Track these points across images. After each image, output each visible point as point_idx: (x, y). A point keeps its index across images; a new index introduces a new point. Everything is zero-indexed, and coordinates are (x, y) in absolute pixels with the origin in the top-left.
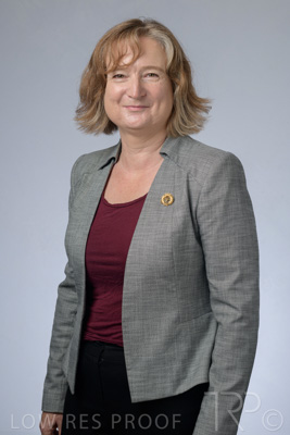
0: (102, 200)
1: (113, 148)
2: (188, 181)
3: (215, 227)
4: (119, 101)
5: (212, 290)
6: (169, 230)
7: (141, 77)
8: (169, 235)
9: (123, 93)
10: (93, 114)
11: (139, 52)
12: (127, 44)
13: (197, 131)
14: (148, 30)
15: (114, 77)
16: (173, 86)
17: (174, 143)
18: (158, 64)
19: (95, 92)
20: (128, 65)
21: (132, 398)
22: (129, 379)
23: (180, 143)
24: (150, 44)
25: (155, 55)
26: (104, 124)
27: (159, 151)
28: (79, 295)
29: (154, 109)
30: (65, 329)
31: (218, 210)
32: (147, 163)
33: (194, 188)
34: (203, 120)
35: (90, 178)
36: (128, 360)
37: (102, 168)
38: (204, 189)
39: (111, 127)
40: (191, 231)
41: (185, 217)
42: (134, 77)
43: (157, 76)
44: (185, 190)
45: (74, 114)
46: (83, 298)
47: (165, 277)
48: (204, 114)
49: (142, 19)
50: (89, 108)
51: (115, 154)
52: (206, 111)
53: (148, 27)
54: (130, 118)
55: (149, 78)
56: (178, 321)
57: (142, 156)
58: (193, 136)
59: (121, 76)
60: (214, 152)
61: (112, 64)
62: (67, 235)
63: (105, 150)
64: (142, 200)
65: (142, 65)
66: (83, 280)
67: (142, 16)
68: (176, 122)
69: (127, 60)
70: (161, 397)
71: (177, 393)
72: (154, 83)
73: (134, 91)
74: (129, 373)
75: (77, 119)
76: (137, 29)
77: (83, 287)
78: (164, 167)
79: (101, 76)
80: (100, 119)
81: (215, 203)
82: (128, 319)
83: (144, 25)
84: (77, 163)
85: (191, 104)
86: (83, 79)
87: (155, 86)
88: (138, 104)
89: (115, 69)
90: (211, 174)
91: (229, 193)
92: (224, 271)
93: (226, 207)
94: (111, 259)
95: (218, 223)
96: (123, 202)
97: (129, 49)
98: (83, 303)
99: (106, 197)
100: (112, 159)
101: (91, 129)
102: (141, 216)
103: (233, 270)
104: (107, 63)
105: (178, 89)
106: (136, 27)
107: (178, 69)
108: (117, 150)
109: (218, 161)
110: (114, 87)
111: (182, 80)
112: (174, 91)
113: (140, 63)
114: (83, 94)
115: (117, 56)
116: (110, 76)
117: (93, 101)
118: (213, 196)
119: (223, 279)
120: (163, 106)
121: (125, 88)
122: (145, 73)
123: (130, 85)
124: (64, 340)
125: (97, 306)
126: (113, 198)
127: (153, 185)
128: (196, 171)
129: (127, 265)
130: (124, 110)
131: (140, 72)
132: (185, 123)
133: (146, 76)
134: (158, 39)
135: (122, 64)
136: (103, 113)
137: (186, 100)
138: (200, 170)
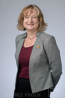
2: (43, 43)
4: (26, 23)
7: (32, 18)
9: (28, 21)
10: (21, 26)
11: (32, 12)
12: (29, 10)
13: (44, 31)
14: (34, 7)
15: (26, 18)
16: (39, 20)
17: (39, 33)
18: (36, 15)
19: (21, 21)
20: (29, 15)
23: (40, 33)
24: (34, 11)
25: (35, 13)
26: (23, 29)
27: (36, 35)
29: (35, 25)
32: (33, 38)
34: (46, 28)
39: (25, 29)
42: (30, 18)
43: (35, 18)
44: (42, 45)
48: (46, 27)
50: (20, 25)
51: (26, 36)
52: (47, 26)
54: (29, 27)
55: (34, 18)
57: (32, 36)
59: (27, 18)
60: (49, 35)
68: (40, 29)
69: (29, 14)
73: (30, 21)
75: (17, 27)
76: (31, 7)
78: (37, 39)
79: (23, 17)
80: (22, 27)
83: (33, 6)
85: (43, 25)
86: (19, 18)
87: (35, 20)
89: (26, 16)
97: (29, 12)
101: (20, 29)
104: (24, 15)
105: (40, 21)
106: (31, 6)
107: (40, 17)
109: (49, 38)
110: (26, 20)
111: (41, 19)
112: (39, 21)
113: (32, 15)
114: (19, 21)
115: (26, 13)
116: (25, 18)
117: (21, 23)
122: (33, 17)
127: (35, 43)
130: (27, 25)
131: (32, 17)
132: (42, 29)
133: (33, 18)
134: (36, 9)
135: (27, 15)
136: (23, 26)
137: (42, 24)
138: (46, 40)
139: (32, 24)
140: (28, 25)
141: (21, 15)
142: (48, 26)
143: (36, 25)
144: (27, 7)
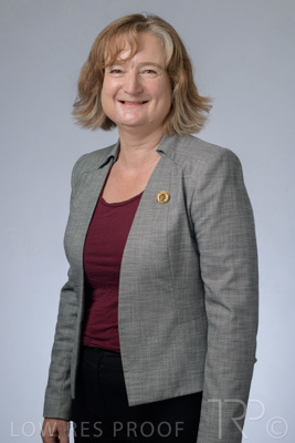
0: (100, 200)
2: (183, 178)
3: (209, 226)
4: (114, 97)
5: (206, 289)
6: (164, 230)
7: (138, 74)
8: (164, 235)
9: (119, 88)
10: (90, 109)
11: (138, 47)
12: (125, 40)
13: (197, 131)
15: (112, 72)
16: (172, 84)
17: (171, 140)
18: (157, 61)
19: (92, 86)
20: (125, 60)
21: (130, 401)
22: (127, 381)
23: (177, 140)
24: (149, 39)
25: (153, 51)
26: (101, 120)
27: (156, 148)
28: (78, 297)
29: (151, 105)
30: (66, 332)
31: (212, 207)
32: (144, 161)
33: (189, 186)
34: (203, 119)
35: (89, 178)
36: (125, 362)
37: (102, 167)
38: (198, 186)
39: (108, 124)
40: (186, 230)
41: (180, 215)
42: (131, 72)
43: (155, 72)
44: (180, 188)
45: (72, 109)
46: (81, 300)
47: (161, 277)
48: (204, 113)
49: (145, 15)
51: (113, 153)
52: (207, 110)
54: (126, 114)
55: (146, 75)
56: (176, 322)
57: (140, 153)
59: (119, 71)
60: (210, 148)
61: (109, 59)
62: (66, 236)
64: (138, 198)
65: (140, 61)
66: (82, 282)
69: (124, 55)
70: (159, 399)
71: (176, 395)
72: (151, 80)
73: (130, 87)
74: (126, 375)
75: (74, 113)
77: (81, 289)
78: (161, 164)
79: (99, 71)
80: (97, 115)
81: (209, 201)
82: (124, 320)
84: (78, 163)
85: (191, 103)
86: (82, 73)
87: (152, 83)
88: (132, 99)
89: (112, 64)
91: (223, 190)
92: (218, 270)
93: (220, 204)
94: (107, 259)
95: (212, 221)
96: (120, 201)
97: (128, 46)
98: (81, 305)
99: (104, 197)
100: (111, 158)
101: (88, 124)
102: (137, 215)
103: (226, 270)
104: (105, 57)
105: (177, 87)
106: (137, 23)
107: (178, 66)
108: (115, 149)
109: (213, 158)
110: (111, 82)
111: (181, 78)
112: (173, 89)
113: (137, 59)
114: (81, 87)
115: (114, 51)
116: (107, 70)
117: (91, 95)
118: (208, 193)
119: (217, 279)
120: (161, 103)
121: (121, 83)
122: (143, 69)
123: (127, 81)
124: (65, 343)
125: (95, 307)
126: (111, 197)
127: (149, 183)
128: (191, 168)
129: (123, 265)
130: (119, 104)
131: (138, 68)
132: (185, 122)
133: (144, 72)
134: (157, 35)
135: (119, 59)
136: (100, 108)
137: (185, 98)
138: (195, 167)
139: (140, 98)
140: (123, 102)
141: (90, 58)
142: (212, 111)
143: (157, 102)
144: (119, 22)
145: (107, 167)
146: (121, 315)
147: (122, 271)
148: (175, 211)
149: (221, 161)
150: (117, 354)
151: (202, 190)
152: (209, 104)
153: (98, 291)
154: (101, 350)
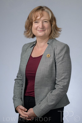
0: (31, 56)
1: (34, 42)
2: (54, 51)
4: (36, 29)
6: (48, 64)
7: (42, 22)
8: (49, 66)
9: (38, 27)
10: (29, 33)
11: (42, 15)
12: (39, 13)
14: (44, 9)
15: (35, 22)
17: (51, 40)
18: (47, 19)
19: (29, 26)
20: (39, 19)
24: (45, 13)
25: (46, 16)
27: (47, 43)
32: (43, 46)
33: (55, 53)
34: (59, 34)
35: (27, 50)
36: (36, 100)
37: (31, 47)
42: (40, 23)
43: (47, 22)
44: (53, 53)
45: (23, 33)
47: (47, 77)
48: (60, 32)
49: (42, 6)
50: (28, 31)
52: (60, 31)
53: (44, 8)
55: (45, 23)
57: (42, 44)
58: (57, 39)
59: (37, 22)
60: (62, 43)
63: (32, 43)
64: (41, 56)
65: (43, 19)
66: (25, 78)
67: (42, 5)
68: (52, 35)
72: (46, 24)
73: (41, 26)
75: (24, 34)
78: (48, 47)
79: (31, 22)
80: (31, 34)
81: (60, 57)
82: (36, 88)
84: (24, 46)
87: (46, 25)
88: (42, 30)
89: (35, 20)
90: (60, 49)
93: (63, 58)
94: (32, 72)
96: (36, 57)
97: (39, 15)
99: (32, 55)
100: (34, 45)
101: (28, 37)
104: (33, 18)
105: (53, 25)
106: (41, 8)
107: (52, 20)
108: (35, 42)
110: (35, 25)
111: (54, 23)
112: (51, 26)
113: (42, 19)
114: (26, 27)
115: (36, 17)
116: (34, 22)
117: (29, 29)
120: (49, 30)
121: (38, 25)
123: (40, 25)
125: (29, 86)
126: (34, 55)
128: (56, 48)
129: (36, 74)
130: (38, 31)
132: (54, 35)
133: (44, 22)
134: (47, 12)
135: (37, 19)
137: (55, 29)
138: (57, 48)
144: (36, 9)
145: (33, 47)
146: (35, 87)
147: (36, 75)
148: (52, 60)
149: (64, 47)
150: (34, 98)
151: (59, 54)
152: (61, 30)
153: (29, 81)
154: (30, 96)
